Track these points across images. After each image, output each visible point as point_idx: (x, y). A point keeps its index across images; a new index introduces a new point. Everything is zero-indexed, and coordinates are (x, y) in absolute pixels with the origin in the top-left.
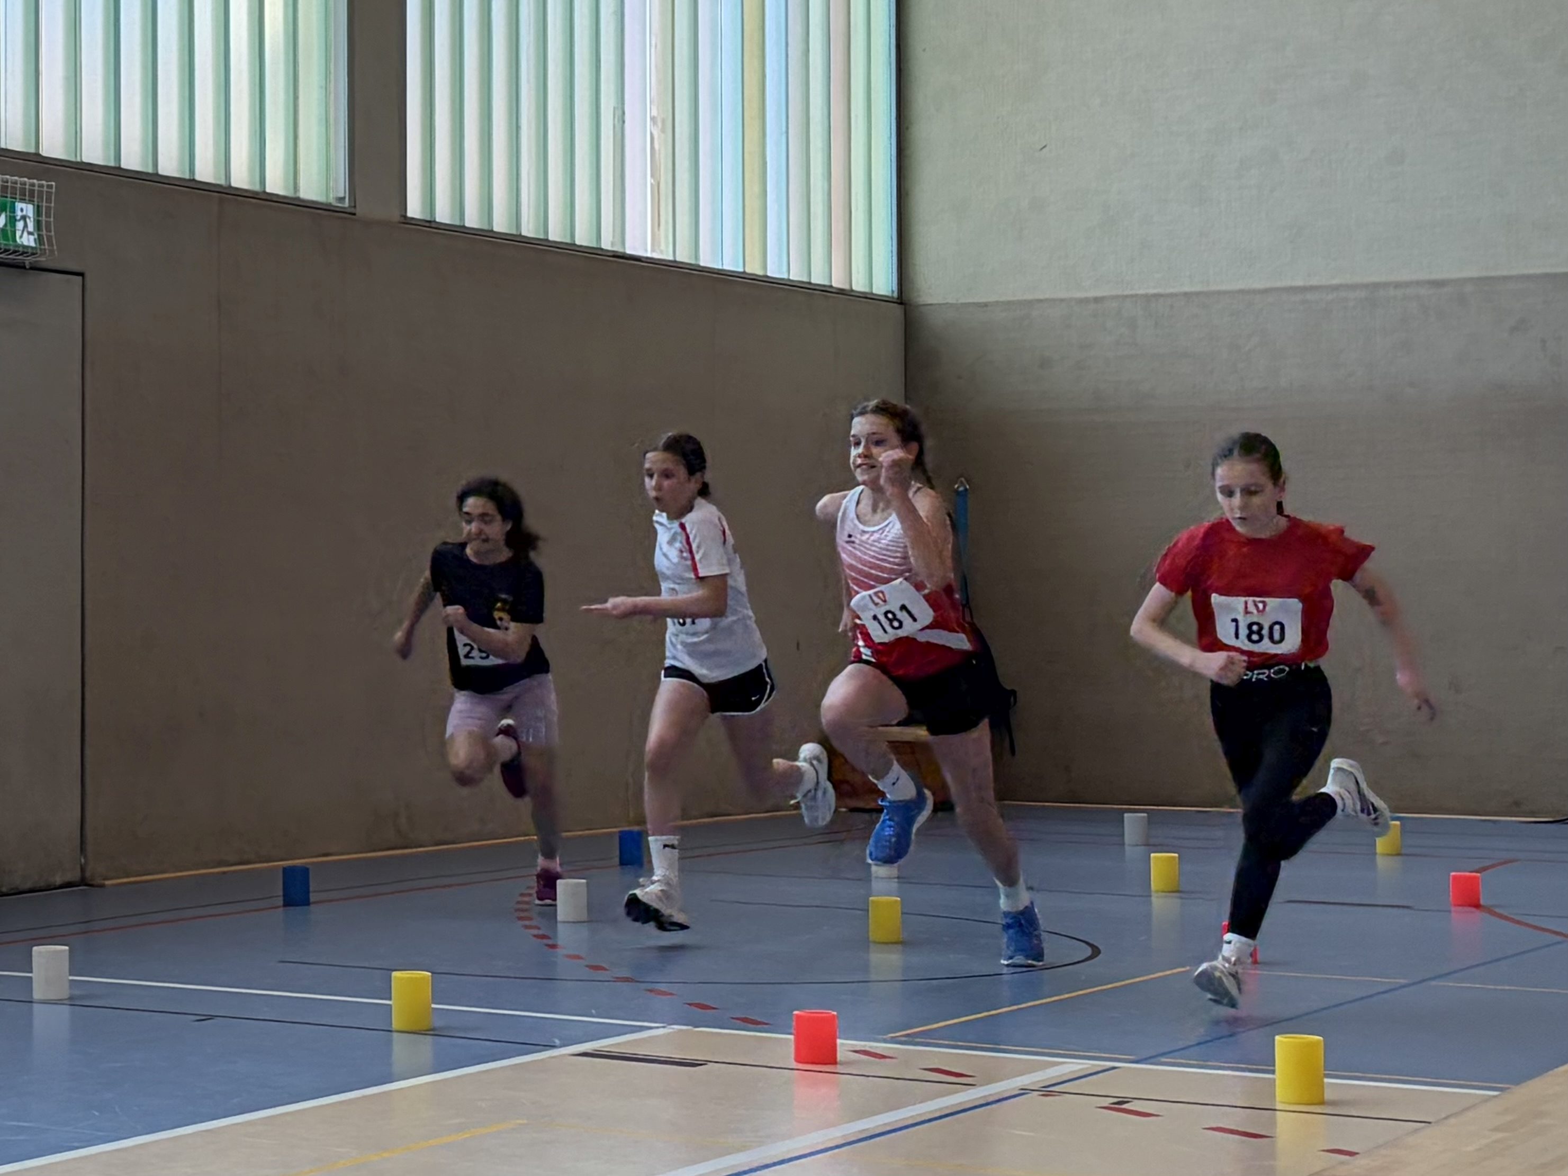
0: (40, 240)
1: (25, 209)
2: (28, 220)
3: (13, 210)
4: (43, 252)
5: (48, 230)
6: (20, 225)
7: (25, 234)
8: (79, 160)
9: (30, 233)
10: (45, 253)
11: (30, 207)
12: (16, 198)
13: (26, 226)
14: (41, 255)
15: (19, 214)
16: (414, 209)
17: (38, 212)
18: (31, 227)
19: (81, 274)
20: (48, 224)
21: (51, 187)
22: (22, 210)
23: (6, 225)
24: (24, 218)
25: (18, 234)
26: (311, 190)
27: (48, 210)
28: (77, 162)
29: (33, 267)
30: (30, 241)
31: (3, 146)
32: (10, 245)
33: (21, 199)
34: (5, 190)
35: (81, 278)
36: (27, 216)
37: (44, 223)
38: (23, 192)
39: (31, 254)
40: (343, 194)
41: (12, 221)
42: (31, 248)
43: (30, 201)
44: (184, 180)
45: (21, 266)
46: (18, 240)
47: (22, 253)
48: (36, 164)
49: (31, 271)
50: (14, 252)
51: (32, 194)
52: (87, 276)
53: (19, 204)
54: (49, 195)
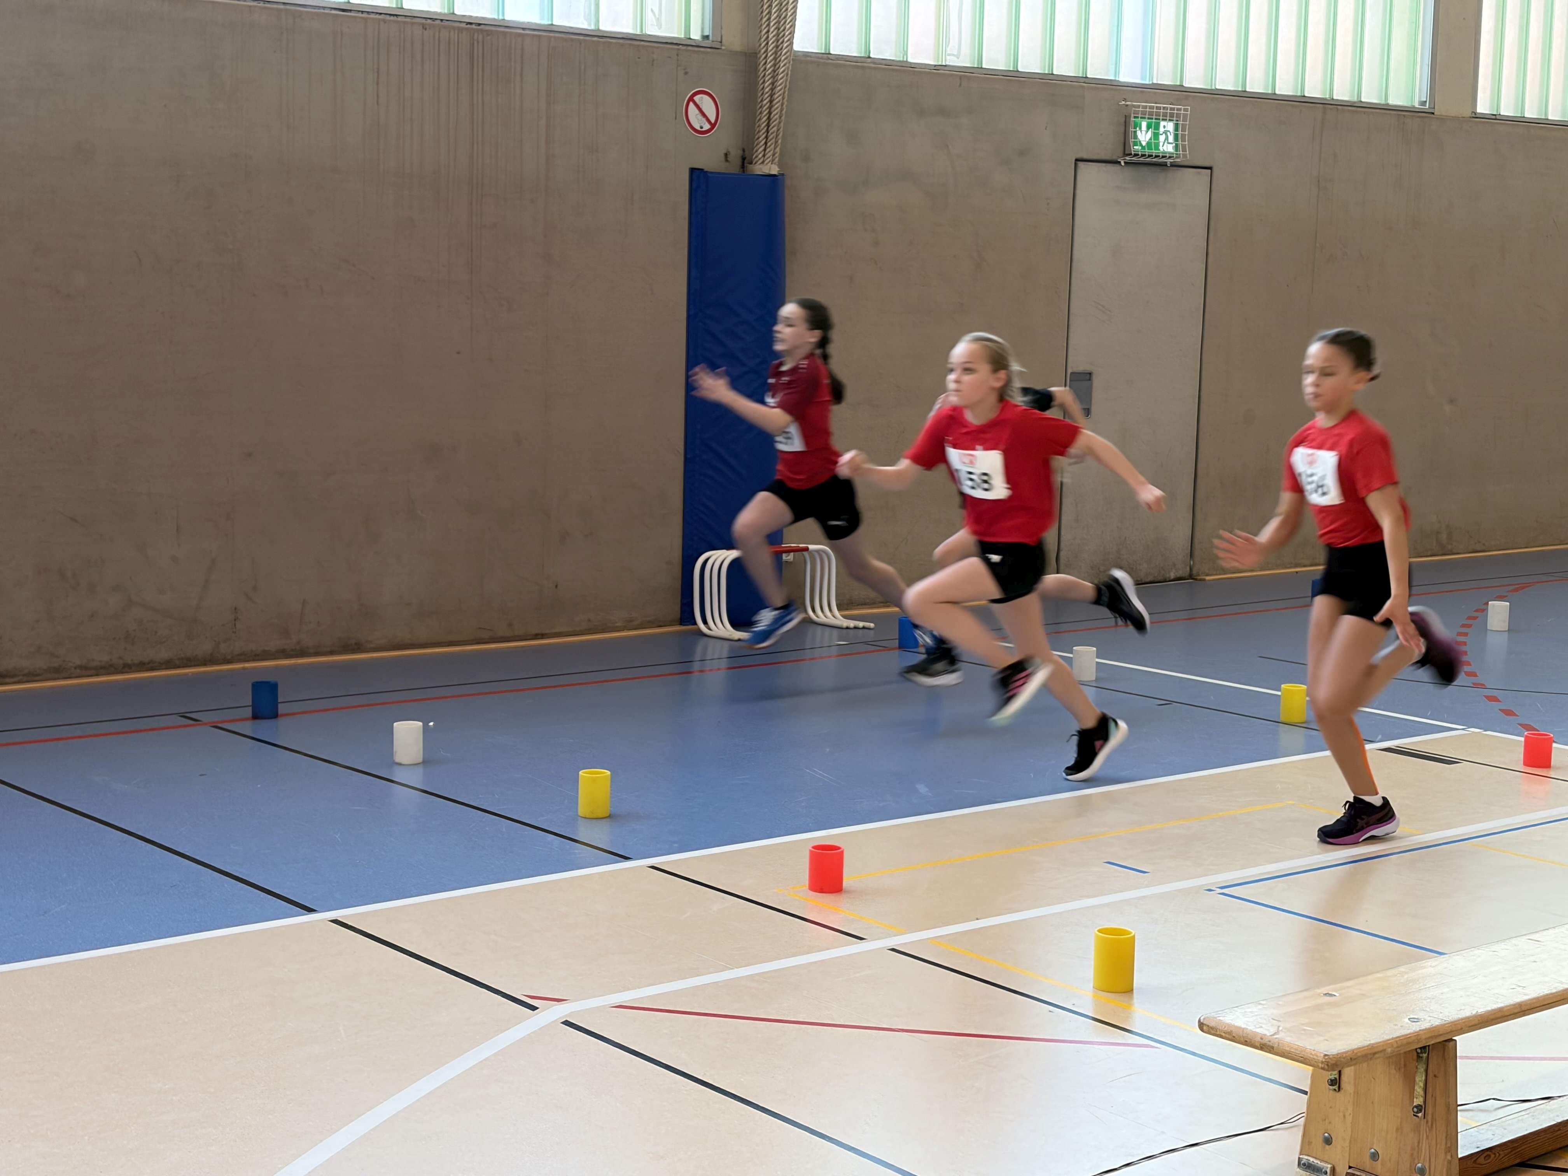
0: (1176, 148)
1: (1167, 125)
2: (1168, 133)
3: (1157, 127)
5: (1183, 140)
6: (1162, 138)
7: (1166, 143)
8: (1212, 87)
9: (1168, 143)
10: (1180, 157)
11: (1170, 124)
12: (1159, 119)
13: (1167, 138)
14: (1177, 158)
15: (1162, 130)
16: (1482, 108)
17: (1177, 127)
18: (1171, 139)
19: (1210, 168)
20: (1183, 136)
21: (1186, 110)
22: (1164, 127)
23: (1151, 139)
24: (1165, 132)
25: (1161, 144)
26: (1398, 98)
27: (1184, 126)
28: (1212, 90)
29: (1174, 165)
30: (1169, 148)
31: (1155, 82)
32: (1154, 152)
33: (1163, 120)
34: (1151, 114)
35: (1210, 171)
36: (1169, 131)
37: (1180, 136)
38: (1165, 115)
39: (1170, 157)
40: (1425, 100)
41: (1156, 135)
42: (1170, 153)
43: (1170, 120)
44: (1296, 96)
45: (1164, 165)
46: (1161, 148)
47: (1163, 157)
48: (1179, 93)
49: (1171, 168)
50: (1156, 156)
51: (1172, 115)
52: (1215, 169)
53: (1162, 123)
54: (1185, 116)
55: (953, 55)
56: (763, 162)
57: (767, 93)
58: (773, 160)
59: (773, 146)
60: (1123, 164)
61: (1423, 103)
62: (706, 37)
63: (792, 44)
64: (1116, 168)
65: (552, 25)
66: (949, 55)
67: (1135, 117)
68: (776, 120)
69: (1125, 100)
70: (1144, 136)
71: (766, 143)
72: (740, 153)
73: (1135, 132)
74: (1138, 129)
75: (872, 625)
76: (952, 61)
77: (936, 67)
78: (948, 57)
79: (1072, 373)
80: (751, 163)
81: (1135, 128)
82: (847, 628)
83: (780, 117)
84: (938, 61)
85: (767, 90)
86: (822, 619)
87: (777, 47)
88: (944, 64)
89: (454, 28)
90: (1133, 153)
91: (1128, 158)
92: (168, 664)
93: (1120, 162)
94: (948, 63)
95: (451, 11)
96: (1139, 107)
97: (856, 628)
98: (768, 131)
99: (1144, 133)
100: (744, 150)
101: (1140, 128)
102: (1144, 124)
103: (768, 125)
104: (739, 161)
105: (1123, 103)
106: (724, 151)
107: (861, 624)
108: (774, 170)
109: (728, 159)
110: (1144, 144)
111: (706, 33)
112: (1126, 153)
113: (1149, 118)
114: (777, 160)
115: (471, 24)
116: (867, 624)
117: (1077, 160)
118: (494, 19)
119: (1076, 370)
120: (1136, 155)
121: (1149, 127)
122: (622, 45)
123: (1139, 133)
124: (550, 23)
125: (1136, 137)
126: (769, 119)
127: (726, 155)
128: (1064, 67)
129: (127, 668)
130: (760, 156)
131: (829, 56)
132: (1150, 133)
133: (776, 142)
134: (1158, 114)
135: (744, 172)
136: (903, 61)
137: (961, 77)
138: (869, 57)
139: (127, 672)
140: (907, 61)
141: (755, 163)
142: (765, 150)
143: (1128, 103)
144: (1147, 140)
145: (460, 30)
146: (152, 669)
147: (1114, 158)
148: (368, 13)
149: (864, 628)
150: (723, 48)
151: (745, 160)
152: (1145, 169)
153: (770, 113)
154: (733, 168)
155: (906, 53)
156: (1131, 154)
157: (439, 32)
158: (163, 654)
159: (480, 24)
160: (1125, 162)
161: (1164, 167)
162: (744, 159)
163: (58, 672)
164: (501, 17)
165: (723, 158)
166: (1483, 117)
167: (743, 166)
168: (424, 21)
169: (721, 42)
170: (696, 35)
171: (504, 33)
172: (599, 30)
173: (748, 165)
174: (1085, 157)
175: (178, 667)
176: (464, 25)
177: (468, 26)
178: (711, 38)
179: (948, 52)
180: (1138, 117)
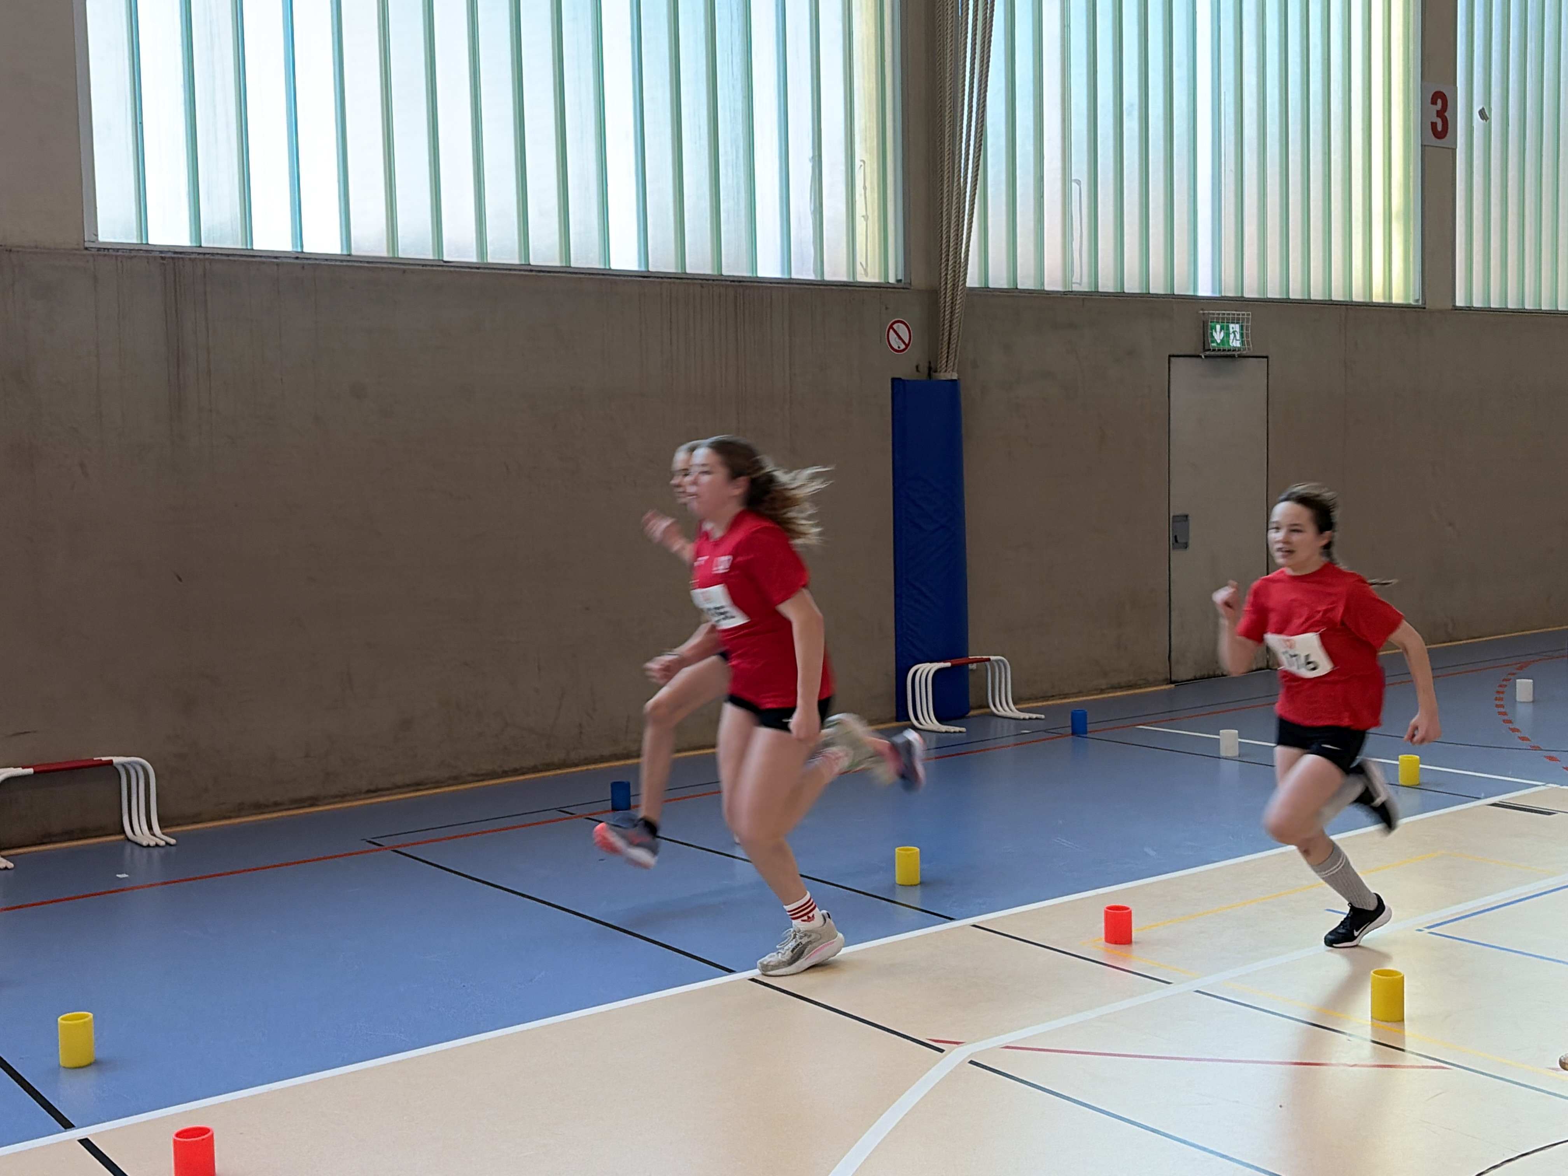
0: (1242, 343)
1: (1235, 327)
2: (1236, 333)
3: (1228, 327)
4: (1245, 349)
5: (1247, 336)
6: (1232, 336)
7: (1235, 341)
8: (1265, 297)
9: (1236, 340)
10: (1245, 350)
11: (1237, 326)
12: (1229, 323)
13: (1235, 336)
14: (1243, 350)
15: (1231, 330)
16: (1460, 302)
17: (1242, 328)
18: (1238, 337)
19: (1267, 357)
20: (1247, 334)
21: (1248, 315)
22: (1233, 328)
23: (1223, 338)
24: (1234, 332)
25: (1231, 341)
26: (1397, 298)
27: (1247, 327)
28: (1265, 299)
29: (1240, 356)
30: (1237, 344)
31: (1223, 294)
32: (1226, 347)
33: (1232, 323)
34: (1223, 318)
35: (1266, 359)
36: (1236, 331)
37: (1245, 334)
38: (1233, 319)
39: (1238, 350)
40: (1418, 298)
41: (1227, 335)
42: (1238, 348)
43: (1237, 323)
44: (1326, 301)
45: (1233, 356)
46: (1231, 344)
47: (1233, 351)
48: (1240, 302)
49: (1239, 359)
50: (1229, 350)
51: (1238, 319)
52: (1270, 359)
53: (1231, 326)
54: (1248, 319)
55: (1077, 283)
56: (946, 371)
57: (947, 319)
58: (953, 369)
59: (953, 359)
60: (1203, 357)
61: (1417, 301)
62: (899, 281)
63: (965, 282)
64: (1198, 360)
65: (791, 279)
66: (1074, 283)
67: (1211, 322)
68: (955, 339)
69: (1202, 310)
70: (1218, 336)
71: (948, 357)
72: (927, 365)
73: (1212, 333)
74: (1214, 331)
75: (1043, 716)
76: (1076, 288)
77: (1065, 293)
78: (1073, 285)
79: (1174, 517)
80: (936, 371)
81: (1212, 330)
82: (1024, 719)
83: (958, 337)
84: (1066, 288)
85: (947, 317)
86: (1002, 713)
87: (954, 285)
88: (1070, 290)
89: (723, 286)
90: (1212, 349)
91: (1207, 353)
92: (535, 769)
93: (1201, 357)
94: (1074, 289)
95: (720, 273)
96: (1214, 314)
97: (1030, 719)
98: (949, 348)
99: (1218, 333)
100: (930, 363)
101: (1216, 331)
102: (1218, 327)
103: (949, 343)
104: (926, 370)
105: (1201, 312)
106: (915, 364)
107: (1034, 716)
108: (955, 376)
109: (919, 369)
110: (1219, 341)
111: (899, 278)
112: (1206, 348)
113: (1222, 322)
114: (956, 369)
115: (733, 281)
116: (1038, 716)
117: (1170, 356)
118: (750, 277)
119: (1175, 515)
120: (1214, 350)
121: (1222, 329)
122: (841, 290)
123: (1214, 334)
124: (789, 277)
125: (1213, 337)
126: (949, 339)
127: (917, 367)
128: (1157, 287)
129: (505, 774)
130: (944, 366)
131: (988, 289)
132: (1222, 333)
133: (955, 355)
134: (1228, 319)
135: (930, 378)
136: (1041, 290)
137: (1083, 300)
138: (1017, 288)
139: (505, 777)
140: (1044, 290)
141: (940, 372)
142: (947, 362)
143: (1206, 312)
144: (1221, 338)
145: (727, 286)
146: (523, 774)
147: (1197, 353)
148: (662, 278)
149: (1037, 719)
150: (912, 288)
151: (931, 370)
152: (1219, 360)
153: (950, 334)
154: (923, 376)
155: (1043, 284)
156: (1210, 350)
157: (713, 288)
158: (530, 762)
159: (740, 282)
160: (1205, 356)
161: (1234, 359)
162: (930, 368)
163: (456, 780)
164: (755, 275)
165: (915, 369)
166: (1461, 309)
167: (929, 375)
168: (700, 281)
169: (910, 284)
170: (892, 280)
171: (758, 287)
172: (824, 280)
173: (934, 374)
174: (1176, 353)
175: (542, 771)
176: (729, 283)
177: (733, 283)
178: (903, 281)
179: (1074, 281)
180: (1213, 322)
